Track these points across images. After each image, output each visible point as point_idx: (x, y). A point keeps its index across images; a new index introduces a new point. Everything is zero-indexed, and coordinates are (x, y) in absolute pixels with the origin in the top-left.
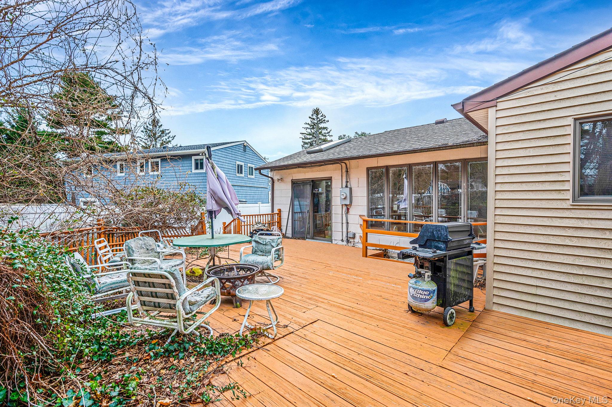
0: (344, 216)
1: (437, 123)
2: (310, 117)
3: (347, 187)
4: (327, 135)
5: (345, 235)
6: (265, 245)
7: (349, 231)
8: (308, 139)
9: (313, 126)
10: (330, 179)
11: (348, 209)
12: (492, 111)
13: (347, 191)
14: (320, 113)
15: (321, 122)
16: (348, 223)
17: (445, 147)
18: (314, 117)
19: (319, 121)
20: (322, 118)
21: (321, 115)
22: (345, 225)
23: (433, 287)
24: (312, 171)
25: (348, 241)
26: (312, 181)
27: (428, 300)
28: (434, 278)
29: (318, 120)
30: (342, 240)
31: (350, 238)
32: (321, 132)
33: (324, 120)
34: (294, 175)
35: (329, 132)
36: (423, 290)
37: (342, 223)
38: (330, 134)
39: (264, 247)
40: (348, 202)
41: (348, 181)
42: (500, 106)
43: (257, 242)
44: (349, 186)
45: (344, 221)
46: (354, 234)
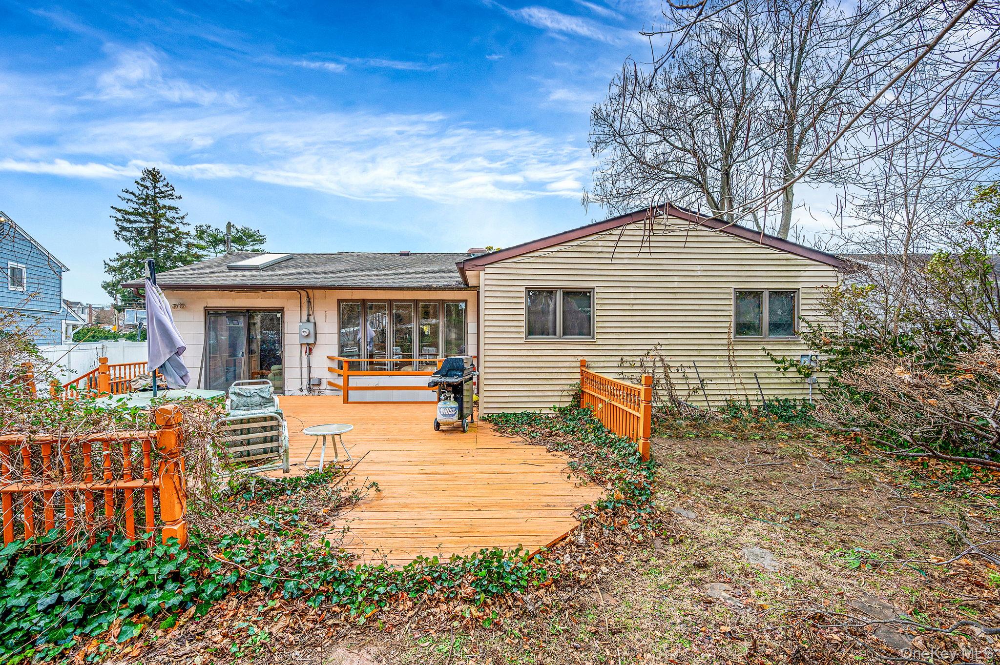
0: (305, 358)
1: (402, 254)
2: (137, 182)
3: (308, 321)
4: (178, 221)
5: (305, 382)
6: (250, 396)
7: (311, 377)
8: (131, 222)
9: (145, 200)
10: (281, 310)
11: (310, 350)
12: (482, 273)
13: (311, 326)
14: (162, 179)
15: (164, 197)
16: (310, 367)
17: (429, 288)
18: (148, 183)
19: (159, 193)
20: (166, 189)
21: (165, 183)
22: (305, 370)
23: (456, 405)
24: (247, 297)
25: (310, 390)
26: (248, 311)
27: (454, 415)
28: (456, 399)
29: (157, 190)
30: (301, 390)
31: (313, 386)
32: (164, 215)
33: (171, 195)
34: (209, 300)
35: (183, 218)
36: (451, 408)
37: (301, 368)
38: (185, 221)
39: (248, 400)
40: (311, 341)
41: (311, 313)
42: (488, 270)
43: (237, 394)
44: (312, 319)
45: (305, 364)
46: (320, 380)
